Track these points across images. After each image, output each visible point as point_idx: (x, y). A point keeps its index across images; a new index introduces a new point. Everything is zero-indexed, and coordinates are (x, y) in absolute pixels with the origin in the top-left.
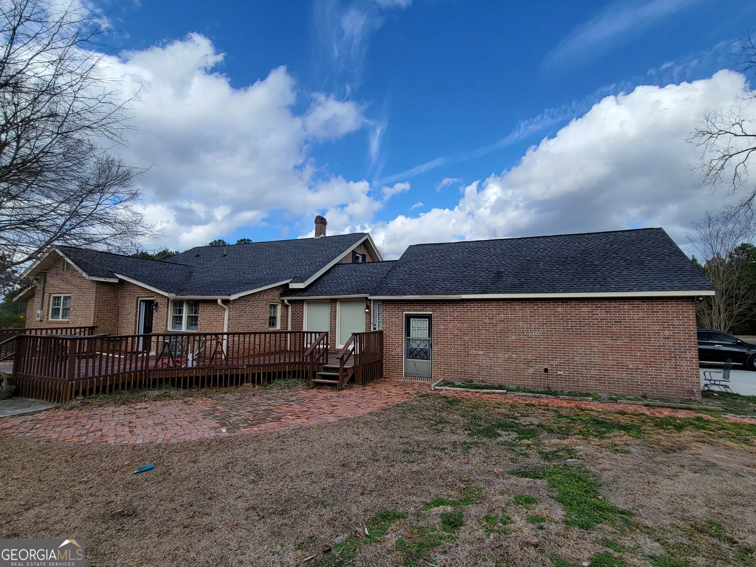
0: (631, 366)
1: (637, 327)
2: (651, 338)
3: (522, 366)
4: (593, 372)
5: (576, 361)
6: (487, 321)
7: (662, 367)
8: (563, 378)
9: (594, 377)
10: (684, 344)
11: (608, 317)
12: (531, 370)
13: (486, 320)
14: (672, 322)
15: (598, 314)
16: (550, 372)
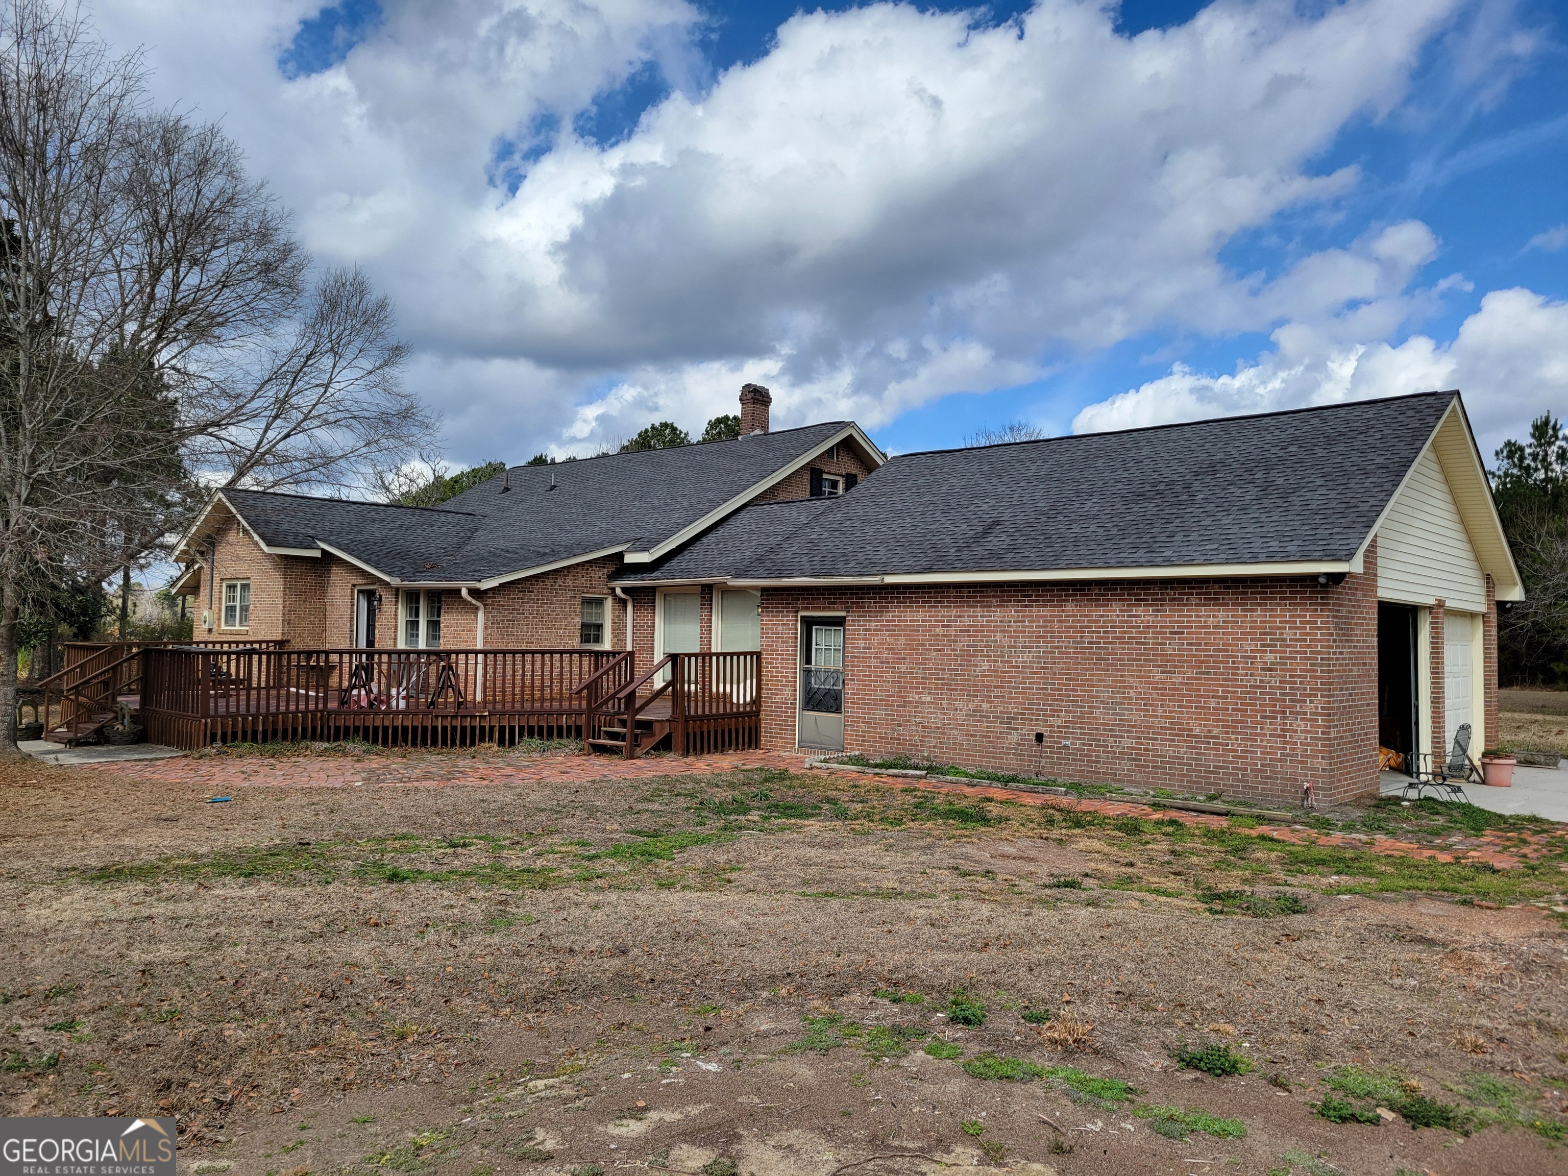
0: (1197, 731)
1: (1212, 645)
2: (1238, 668)
3: (998, 727)
4: (1127, 742)
5: (1095, 718)
6: (939, 630)
7: (1256, 734)
8: (1070, 754)
9: (1126, 754)
10: (1301, 683)
11: (1159, 622)
12: (1014, 737)
13: (937, 630)
14: (1281, 634)
15: (1139, 616)
16: (1047, 741)
